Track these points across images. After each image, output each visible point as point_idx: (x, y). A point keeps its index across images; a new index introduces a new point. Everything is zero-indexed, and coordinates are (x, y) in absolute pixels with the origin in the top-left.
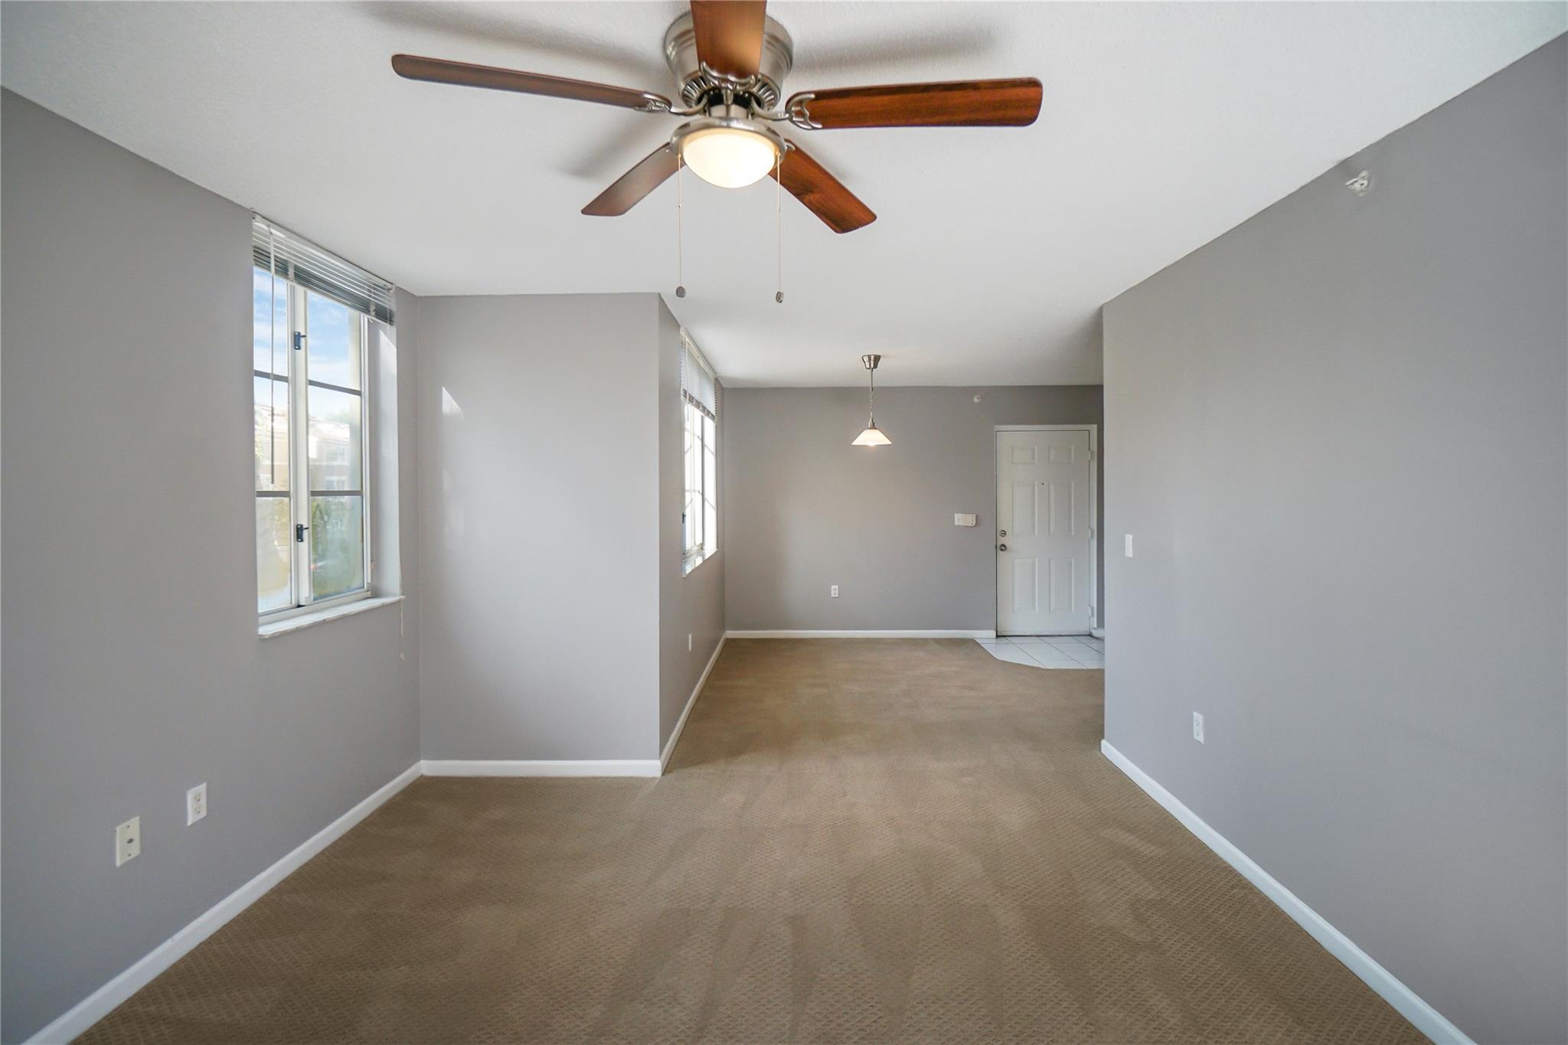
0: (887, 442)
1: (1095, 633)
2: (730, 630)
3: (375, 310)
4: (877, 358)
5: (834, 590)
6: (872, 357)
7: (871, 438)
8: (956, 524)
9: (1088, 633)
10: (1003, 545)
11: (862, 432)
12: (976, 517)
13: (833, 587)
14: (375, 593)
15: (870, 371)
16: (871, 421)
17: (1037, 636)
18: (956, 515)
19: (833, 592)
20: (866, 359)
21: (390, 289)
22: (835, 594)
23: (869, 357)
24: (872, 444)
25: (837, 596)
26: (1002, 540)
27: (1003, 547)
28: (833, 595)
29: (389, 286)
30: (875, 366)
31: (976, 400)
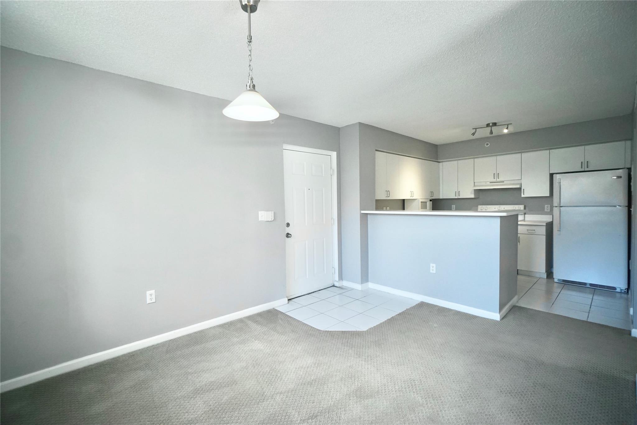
1: (337, 284)
5: (150, 296)
9: (332, 285)
10: (288, 234)
12: (274, 213)
17: (308, 294)
18: (261, 213)
25: (154, 301)
26: (288, 230)
27: (288, 235)
28: (148, 301)
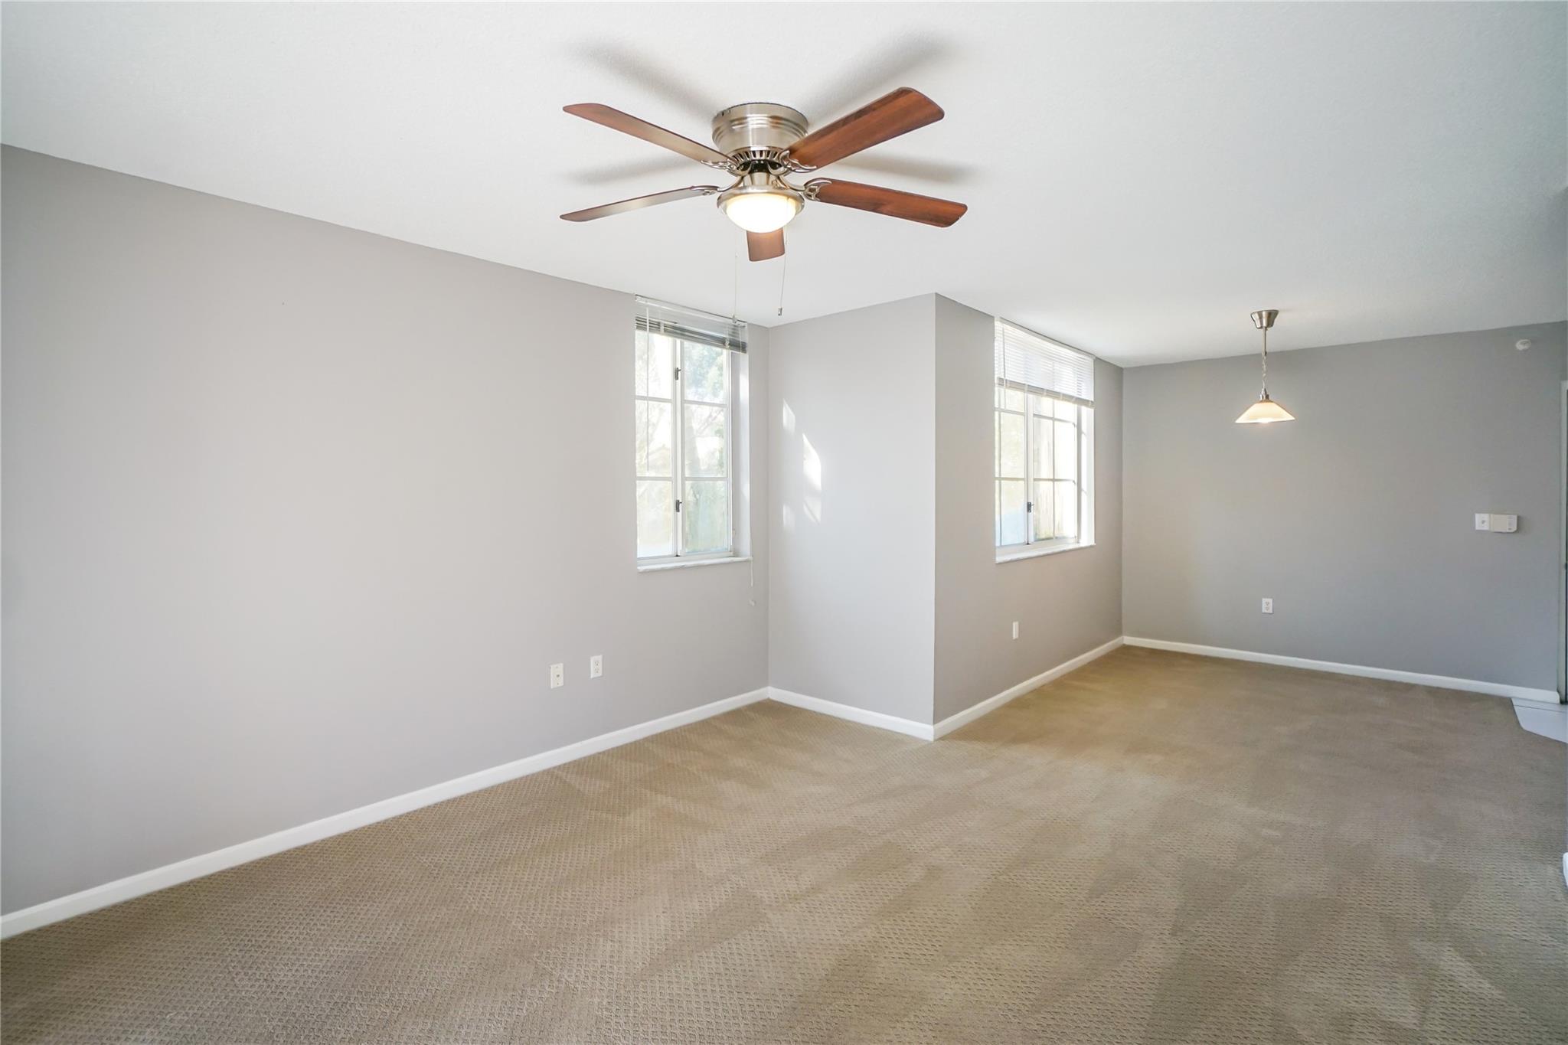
0: (1288, 417)
2: (1128, 635)
3: (729, 344)
4: (1272, 316)
5: (1267, 605)
6: (1264, 314)
7: (1264, 414)
8: (1477, 528)
11: (1252, 405)
12: (1519, 518)
13: (1264, 600)
14: (736, 555)
15: (1262, 331)
16: (1263, 392)
18: (1477, 516)
19: (1264, 605)
20: (1256, 317)
21: (744, 327)
22: (1267, 609)
23: (1260, 314)
24: (1265, 421)
28: (1266, 611)
29: (742, 324)
30: (1270, 323)
31: (1520, 346)
